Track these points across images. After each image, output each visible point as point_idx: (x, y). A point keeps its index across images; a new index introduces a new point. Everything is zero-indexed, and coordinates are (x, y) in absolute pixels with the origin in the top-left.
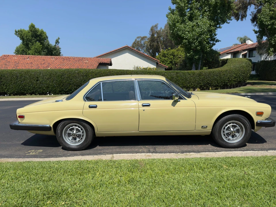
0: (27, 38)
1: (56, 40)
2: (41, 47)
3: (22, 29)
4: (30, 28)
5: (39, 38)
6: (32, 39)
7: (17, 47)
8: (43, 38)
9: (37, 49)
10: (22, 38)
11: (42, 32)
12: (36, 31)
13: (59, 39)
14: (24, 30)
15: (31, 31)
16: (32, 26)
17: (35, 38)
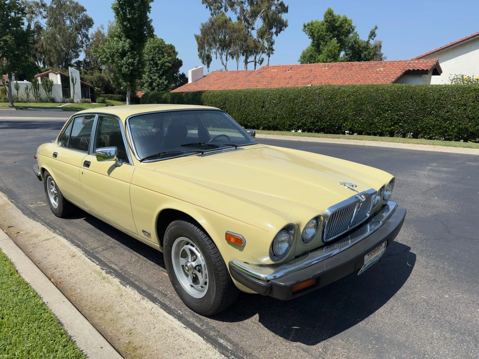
0: (319, 34)
1: (371, 32)
2: (339, 48)
3: (314, 21)
4: (325, 17)
5: (338, 32)
6: (326, 35)
7: (304, 51)
8: (344, 32)
9: (330, 51)
10: (312, 36)
11: (346, 20)
12: (334, 20)
13: (376, 28)
14: (317, 22)
15: (327, 22)
16: (330, 13)
17: (331, 32)
